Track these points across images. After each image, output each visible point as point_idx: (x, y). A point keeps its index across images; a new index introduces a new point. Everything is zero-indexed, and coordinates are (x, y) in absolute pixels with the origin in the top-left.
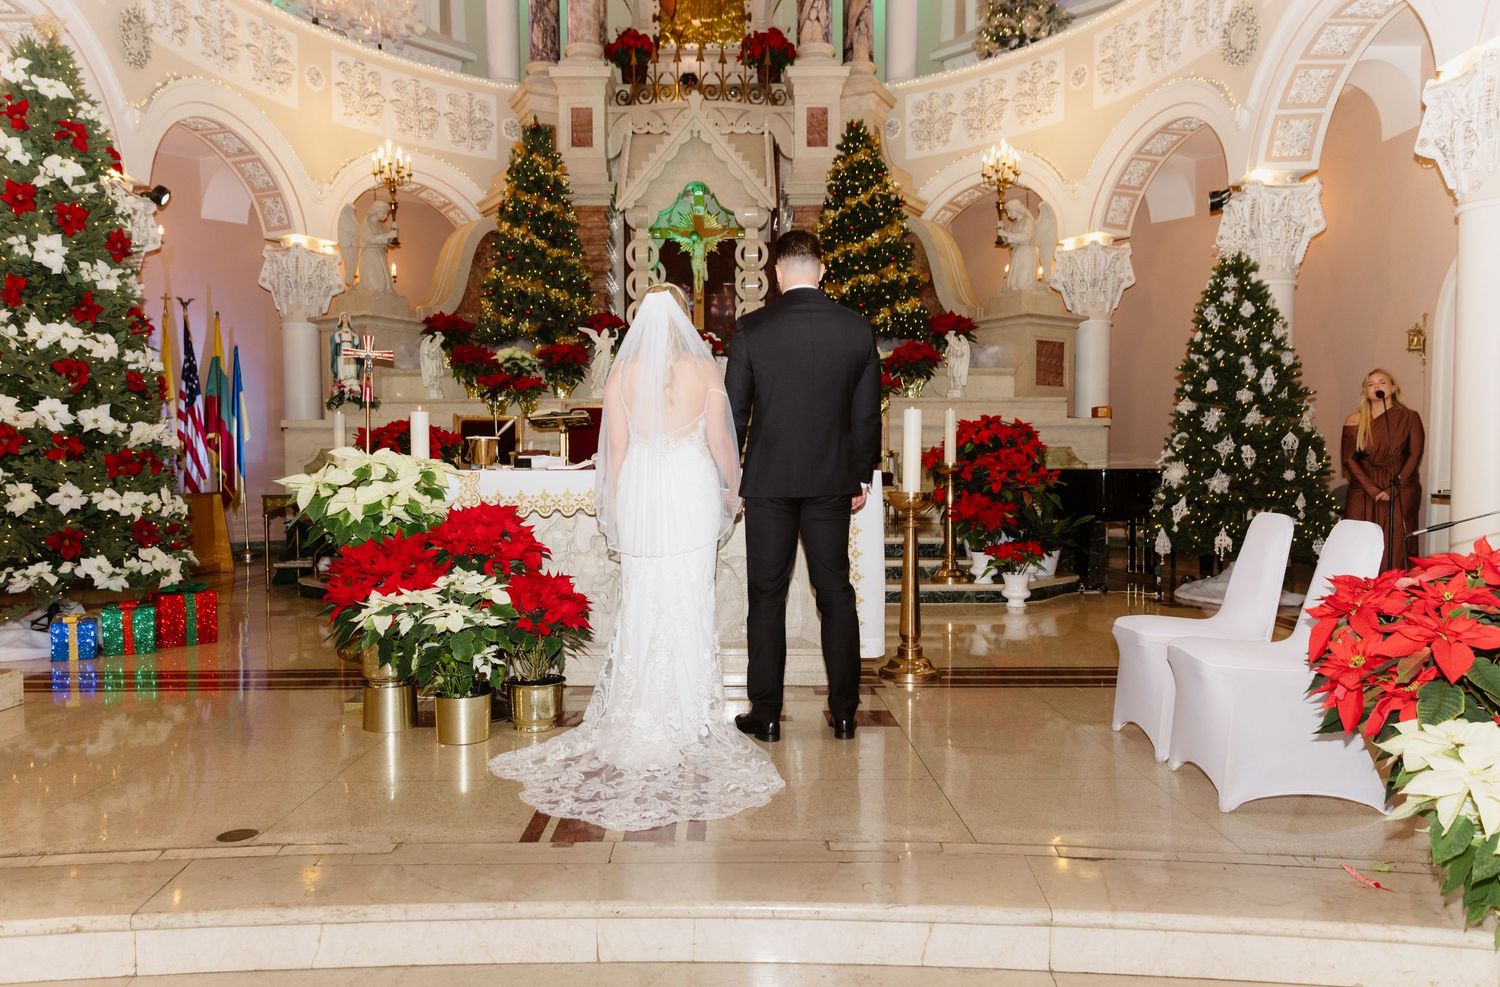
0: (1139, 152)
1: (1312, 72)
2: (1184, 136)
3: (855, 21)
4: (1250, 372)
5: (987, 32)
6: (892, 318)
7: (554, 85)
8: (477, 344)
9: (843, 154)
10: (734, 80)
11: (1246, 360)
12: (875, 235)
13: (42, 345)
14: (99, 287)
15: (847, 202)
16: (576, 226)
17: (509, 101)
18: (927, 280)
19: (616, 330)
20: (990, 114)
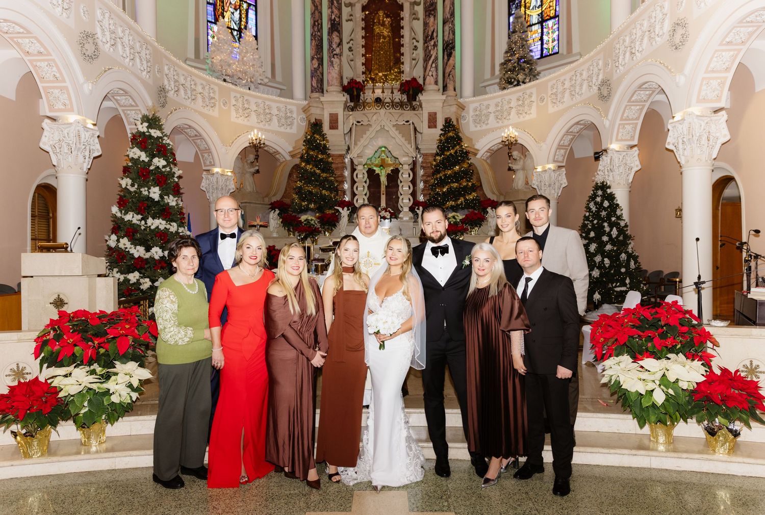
0: (567, 132)
1: (633, 107)
2: (586, 126)
3: (447, 75)
4: (607, 229)
5: (504, 79)
6: (465, 201)
7: (323, 104)
8: (291, 213)
9: (443, 132)
10: (397, 100)
11: (606, 224)
12: (457, 167)
13: (153, 227)
14: (170, 204)
15: (445, 153)
16: (332, 163)
17: (302, 109)
18: (479, 185)
19: (350, 208)
20: (505, 113)
